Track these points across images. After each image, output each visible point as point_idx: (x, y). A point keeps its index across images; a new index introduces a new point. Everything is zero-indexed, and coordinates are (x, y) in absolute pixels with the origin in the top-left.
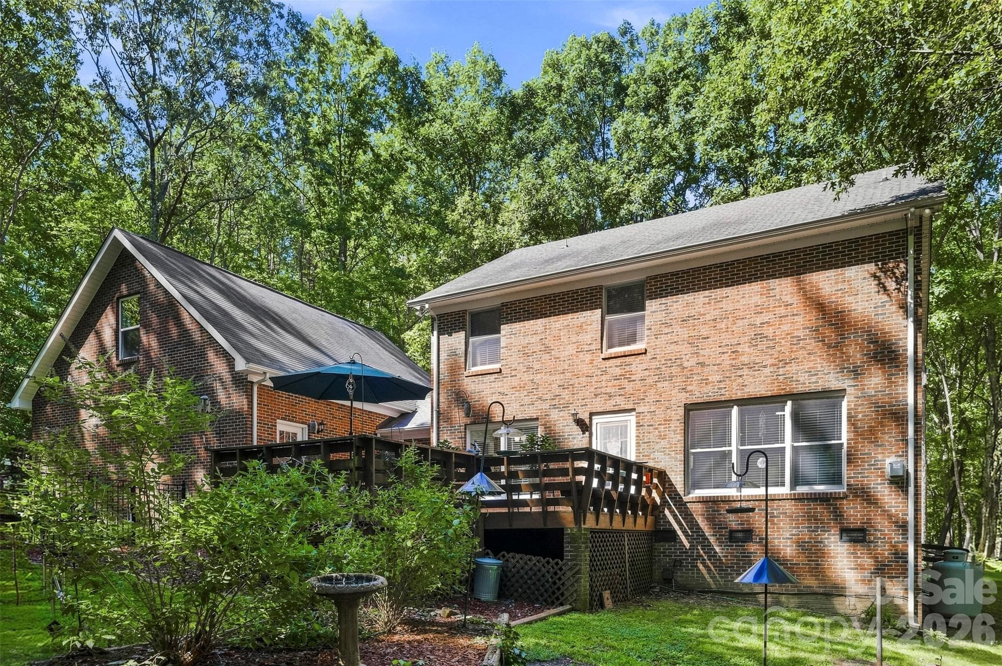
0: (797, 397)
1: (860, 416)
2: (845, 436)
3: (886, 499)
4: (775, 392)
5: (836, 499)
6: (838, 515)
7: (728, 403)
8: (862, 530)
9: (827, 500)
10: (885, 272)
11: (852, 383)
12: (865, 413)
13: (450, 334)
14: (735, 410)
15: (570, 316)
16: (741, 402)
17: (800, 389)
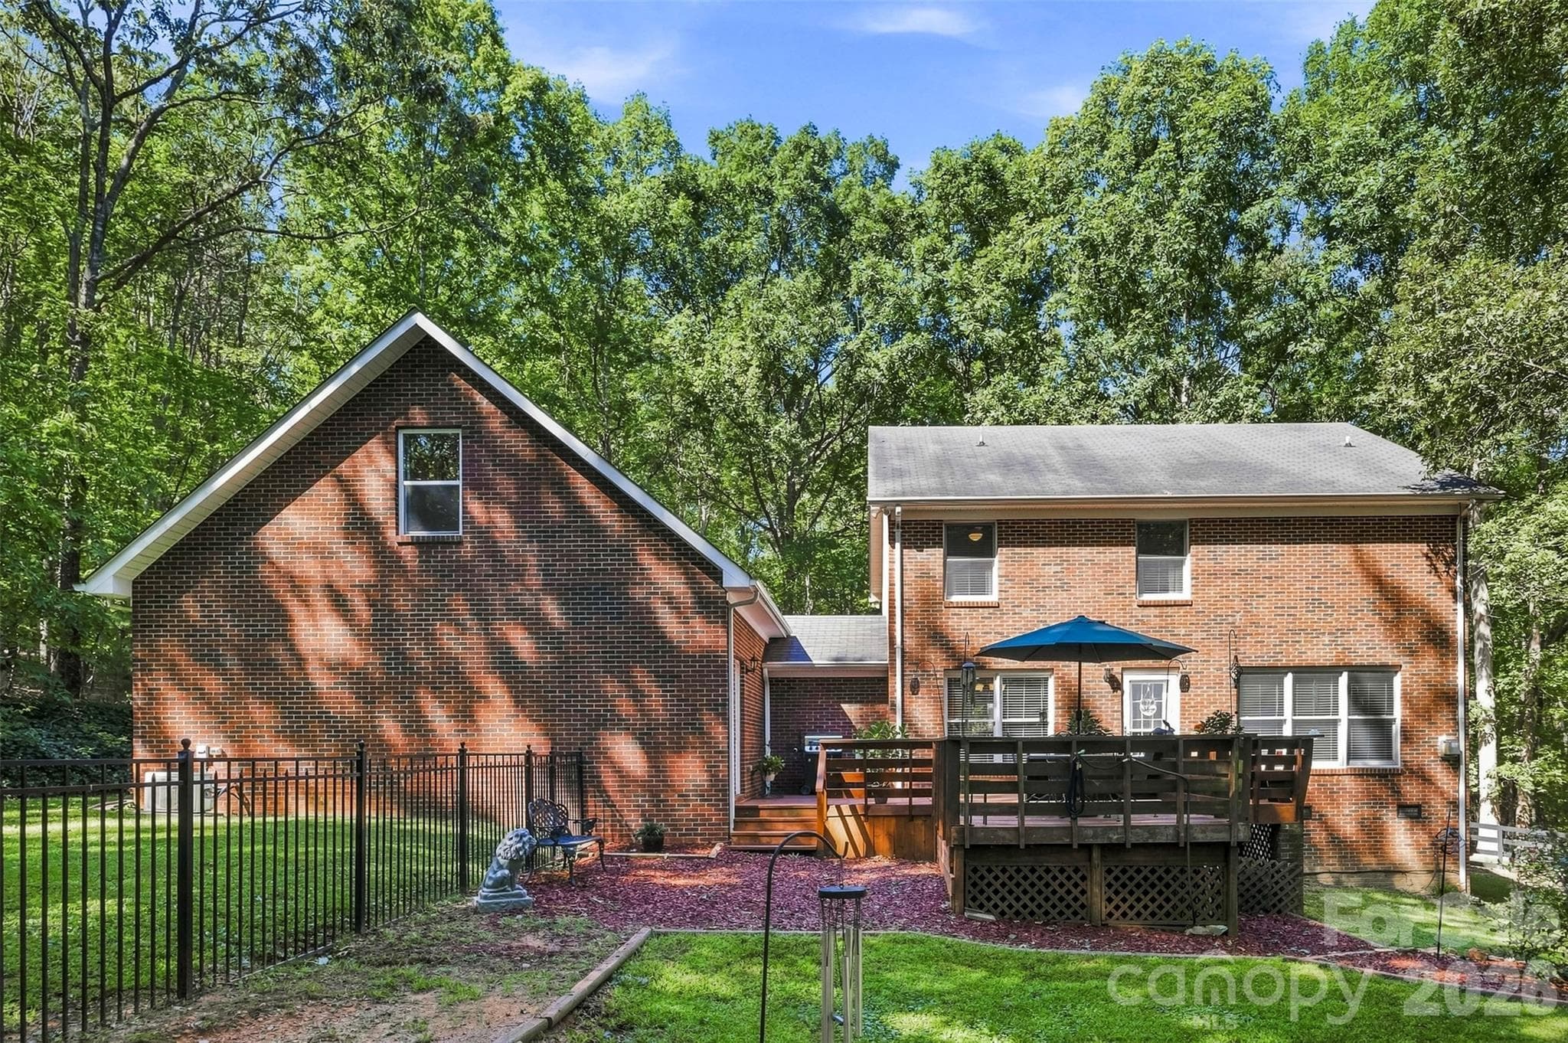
0: (1355, 670)
1: (1415, 694)
2: (1398, 713)
3: (1439, 776)
4: (1334, 662)
5: (1393, 775)
6: (1397, 792)
7: (1284, 670)
8: (1418, 806)
9: (1386, 776)
10: (1436, 554)
11: (1407, 659)
12: (1418, 690)
13: (920, 549)
14: (1289, 679)
15: (1095, 549)
16: (1297, 670)
17: (1358, 661)
